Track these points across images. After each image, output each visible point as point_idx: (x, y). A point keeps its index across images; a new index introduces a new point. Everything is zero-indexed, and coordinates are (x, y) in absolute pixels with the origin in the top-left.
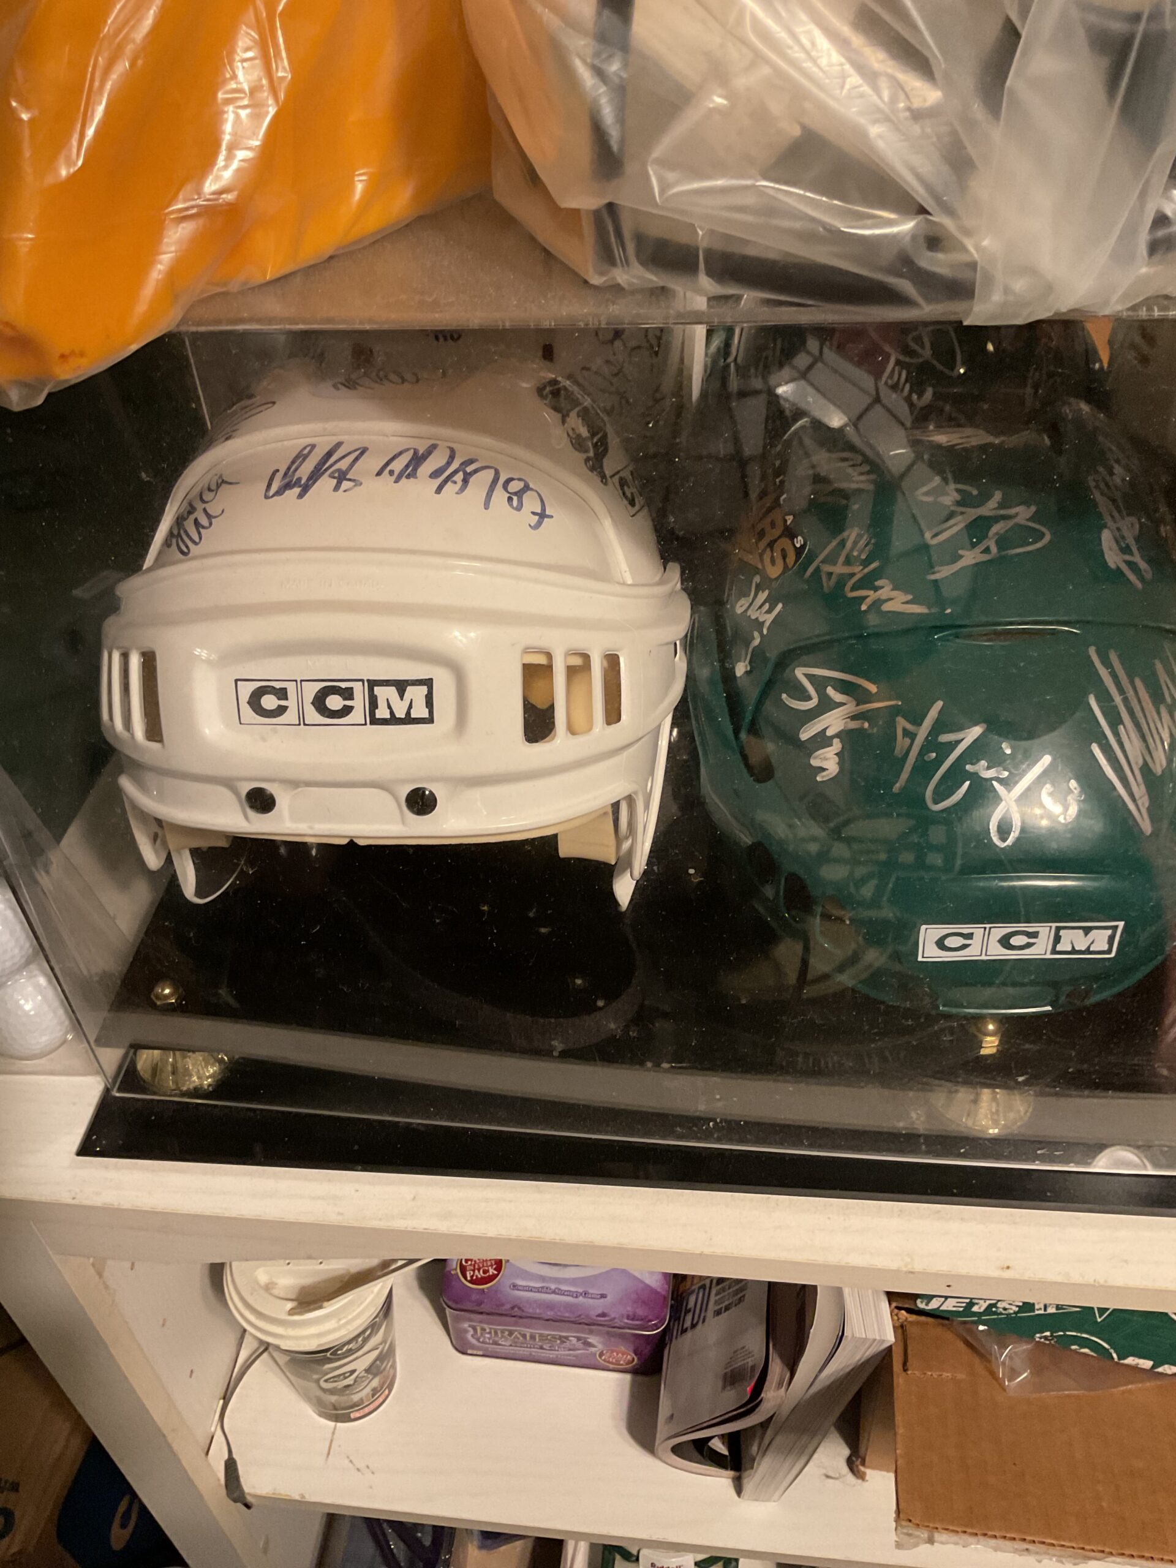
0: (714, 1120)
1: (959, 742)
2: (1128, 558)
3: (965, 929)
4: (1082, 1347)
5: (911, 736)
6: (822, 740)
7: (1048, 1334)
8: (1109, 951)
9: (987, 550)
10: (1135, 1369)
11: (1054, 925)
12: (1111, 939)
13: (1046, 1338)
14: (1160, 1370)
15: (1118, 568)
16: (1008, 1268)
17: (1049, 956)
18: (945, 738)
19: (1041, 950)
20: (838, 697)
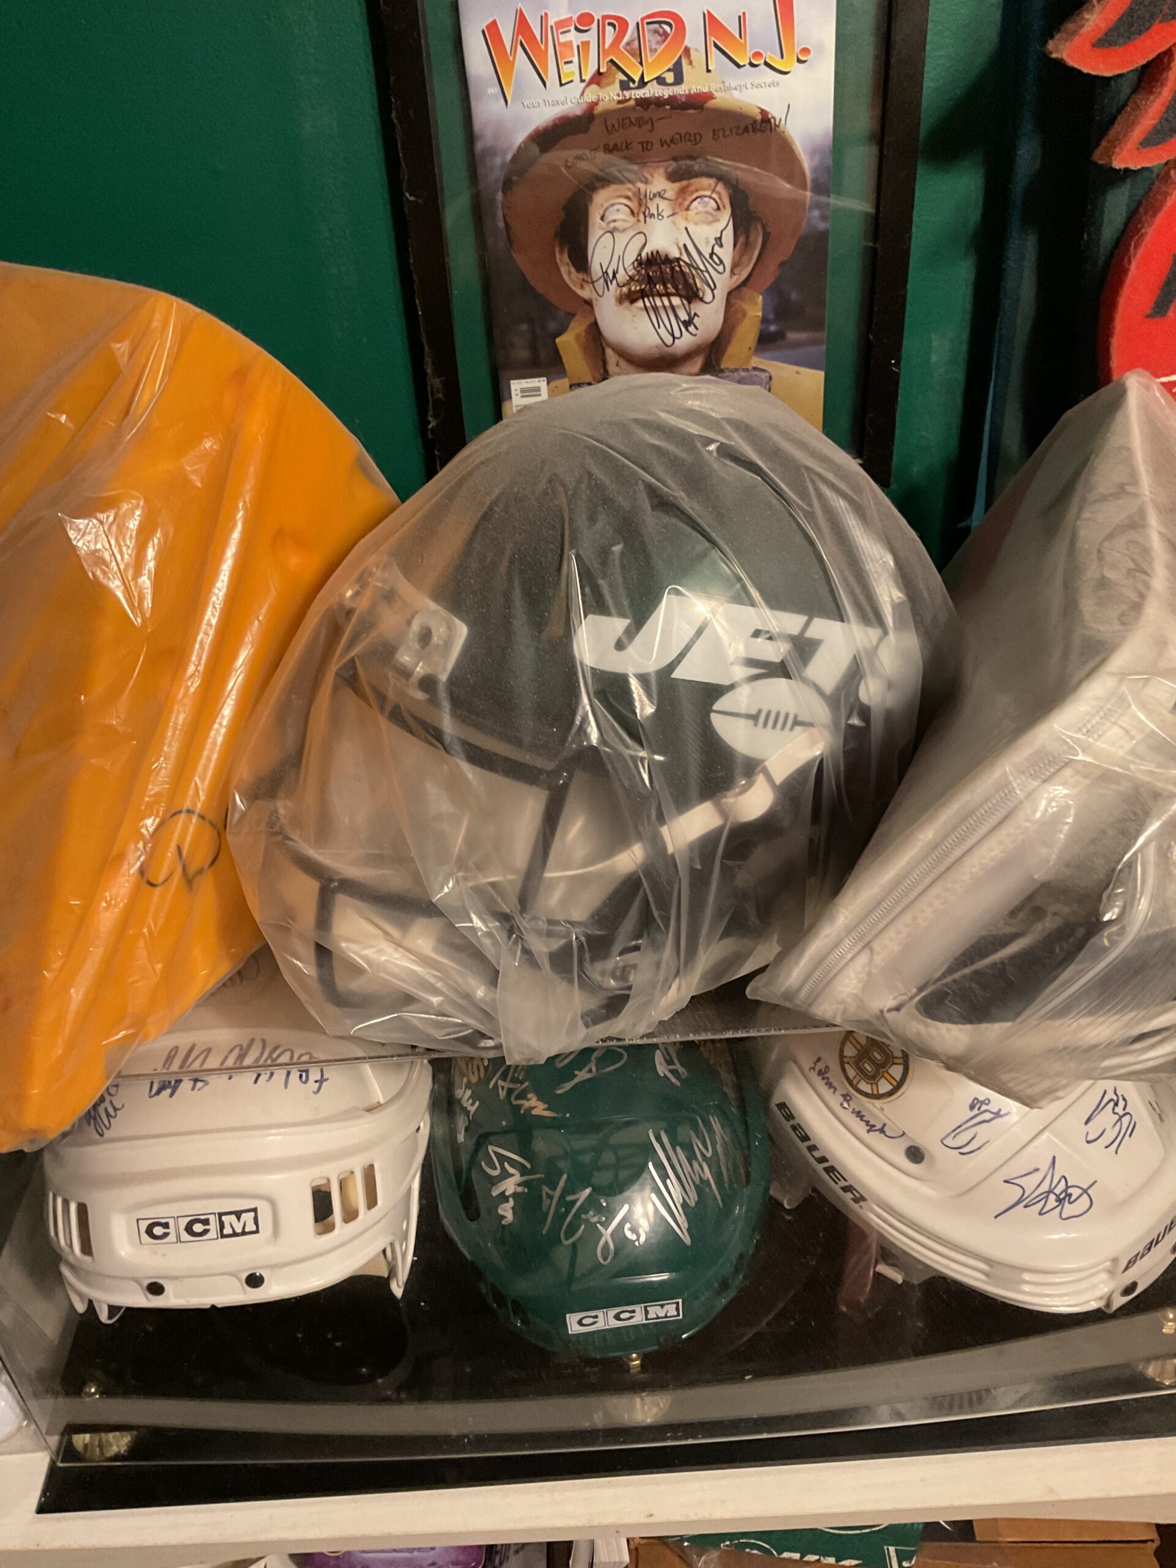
0: (467, 1436)
1: (578, 1199)
2: (671, 1067)
3: (592, 1313)
4: (752, 1549)
5: (551, 1197)
6: (503, 1197)
7: (728, 1543)
8: (678, 1315)
9: (590, 1071)
10: (790, 1560)
11: (643, 1305)
12: (677, 1309)
13: (727, 1546)
14: (806, 1559)
15: (665, 1076)
16: (651, 1515)
17: (645, 1322)
18: (570, 1198)
19: (639, 1318)
20: (511, 1170)
